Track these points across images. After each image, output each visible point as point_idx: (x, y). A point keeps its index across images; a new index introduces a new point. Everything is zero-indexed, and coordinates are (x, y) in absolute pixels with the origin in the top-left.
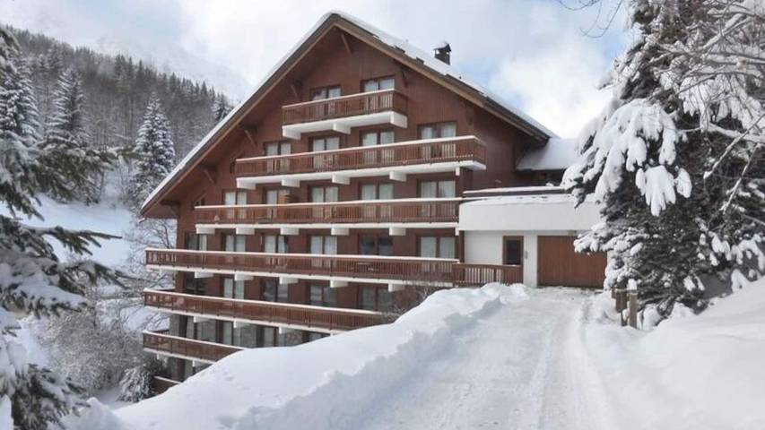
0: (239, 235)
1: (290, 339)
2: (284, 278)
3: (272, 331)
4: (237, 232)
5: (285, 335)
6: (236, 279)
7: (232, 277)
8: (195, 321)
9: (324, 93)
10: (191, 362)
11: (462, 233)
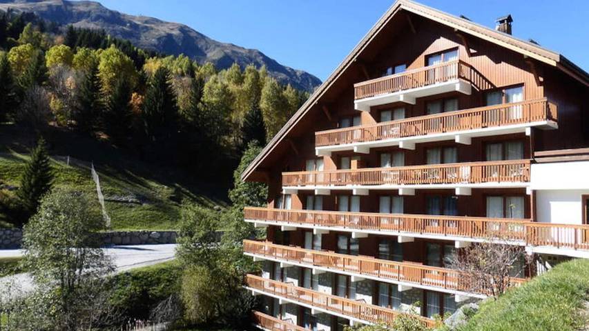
0: (318, 195)
1: (361, 286)
2: (356, 233)
3: (345, 278)
4: (316, 193)
5: (357, 283)
6: (315, 233)
7: (311, 230)
8: (282, 266)
9: (390, 70)
10: (278, 300)
11: (534, 192)
